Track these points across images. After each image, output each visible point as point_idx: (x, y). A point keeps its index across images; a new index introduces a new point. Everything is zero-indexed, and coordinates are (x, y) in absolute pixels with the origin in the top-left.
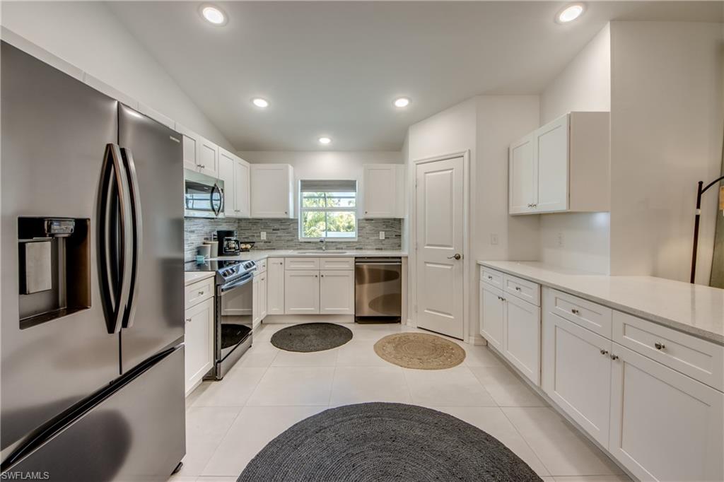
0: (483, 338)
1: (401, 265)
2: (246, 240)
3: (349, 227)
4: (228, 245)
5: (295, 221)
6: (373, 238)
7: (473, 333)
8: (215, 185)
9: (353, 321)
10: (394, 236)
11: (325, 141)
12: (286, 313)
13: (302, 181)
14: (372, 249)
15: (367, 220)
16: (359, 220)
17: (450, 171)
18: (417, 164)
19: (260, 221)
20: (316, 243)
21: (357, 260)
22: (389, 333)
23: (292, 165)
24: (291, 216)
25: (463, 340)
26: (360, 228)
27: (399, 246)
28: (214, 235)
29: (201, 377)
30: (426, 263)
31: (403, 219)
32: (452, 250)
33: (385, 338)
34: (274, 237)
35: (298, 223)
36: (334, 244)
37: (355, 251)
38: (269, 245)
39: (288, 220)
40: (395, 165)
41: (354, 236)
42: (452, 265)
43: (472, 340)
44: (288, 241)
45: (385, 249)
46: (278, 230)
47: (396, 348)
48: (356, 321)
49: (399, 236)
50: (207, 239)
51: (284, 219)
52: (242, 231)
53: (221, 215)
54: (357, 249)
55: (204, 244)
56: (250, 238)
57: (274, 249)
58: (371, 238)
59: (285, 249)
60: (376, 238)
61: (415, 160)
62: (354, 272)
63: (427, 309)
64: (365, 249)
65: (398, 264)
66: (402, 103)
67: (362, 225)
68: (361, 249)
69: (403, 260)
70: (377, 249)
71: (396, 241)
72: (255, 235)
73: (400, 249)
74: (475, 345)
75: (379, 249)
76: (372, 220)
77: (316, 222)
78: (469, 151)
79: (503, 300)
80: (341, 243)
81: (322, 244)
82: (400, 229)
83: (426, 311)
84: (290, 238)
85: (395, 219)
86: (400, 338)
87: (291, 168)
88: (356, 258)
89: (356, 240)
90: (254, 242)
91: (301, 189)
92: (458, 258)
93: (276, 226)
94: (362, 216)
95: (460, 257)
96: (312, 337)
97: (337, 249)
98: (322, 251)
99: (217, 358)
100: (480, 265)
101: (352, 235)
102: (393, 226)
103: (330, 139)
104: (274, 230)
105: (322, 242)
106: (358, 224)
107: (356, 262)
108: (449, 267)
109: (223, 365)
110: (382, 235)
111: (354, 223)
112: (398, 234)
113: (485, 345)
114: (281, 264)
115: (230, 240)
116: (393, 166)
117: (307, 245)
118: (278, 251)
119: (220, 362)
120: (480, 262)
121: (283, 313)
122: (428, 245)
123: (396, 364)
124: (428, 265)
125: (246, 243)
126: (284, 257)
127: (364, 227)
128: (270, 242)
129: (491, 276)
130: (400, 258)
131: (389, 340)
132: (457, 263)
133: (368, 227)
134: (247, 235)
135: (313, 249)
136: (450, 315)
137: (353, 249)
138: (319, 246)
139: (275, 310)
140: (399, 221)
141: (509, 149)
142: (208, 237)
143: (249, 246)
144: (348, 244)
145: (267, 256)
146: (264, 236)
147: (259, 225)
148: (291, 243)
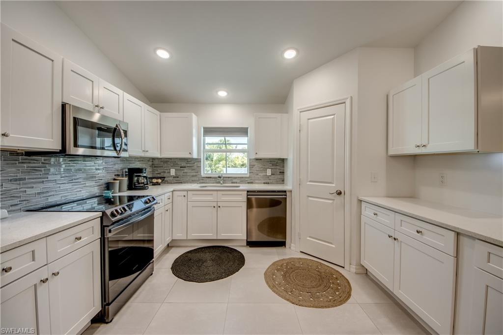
0: (363, 266)
1: (286, 198)
2: (159, 176)
3: (243, 165)
4: (138, 181)
5: (198, 160)
6: (262, 174)
7: (354, 262)
8: (117, 126)
9: (246, 245)
10: (279, 173)
11: (222, 94)
12: (189, 238)
13: (204, 128)
14: (261, 183)
15: (257, 159)
16: (250, 159)
17: (332, 117)
18: (300, 112)
19: (170, 160)
20: (215, 178)
21: (249, 193)
22: (276, 258)
23: (195, 114)
24: (195, 156)
25: (344, 267)
26: (251, 166)
27: (283, 181)
28: (126, 172)
29: (90, 320)
30: (309, 196)
31: (286, 159)
32: (334, 187)
33: (273, 264)
34: (181, 173)
35: (201, 161)
36: (230, 179)
37: (247, 185)
38: (177, 180)
39: (193, 159)
40: (280, 114)
41: (246, 173)
42: (334, 200)
43: (353, 269)
44: (193, 176)
45: (271, 183)
46: (185, 167)
47: (284, 276)
48: (247, 245)
49: (283, 173)
50: (118, 175)
51: (190, 158)
52: (155, 168)
53: (123, 154)
54: (249, 183)
55: (115, 179)
56: (162, 174)
57: (181, 183)
58: (260, 174)
59: (191, 183)
60: (265, 174)
61: (299, 108)
62: (246, 203)
63: (310, 237)
64: (255, 183)
65: (284, 196)
66: (290, 54)
67: (253, 164)
68: (252, 183)
69: (288, 194)
70: (264, 183)
71: (279, 177)
72: (166, 171)
73: (284, 183)
74: (356, 273)
75: (266, 183)
76: (261, 159)
77: (220, 161)
78: (351, 97)
79: (395, 239)
80: (235, 178)
81: (220, 179)
82: (284, 167)
83: (308, 238)
84: (195, 174)
85: (279, 159)
86: (287, 264)
87: (194, 117)
88: (248, 191)
89: (248, 176)
90: (164, 178)
91: (204, 134)
92: (339, 193)
93: (183, 164)
94: (254, 157)
95: (341, 193)
96: (209, 263)
97: (232, 183)
98: (219, 185)
99: (105, 301)
100: (361, 201)
101: (244, 171)
102: (278, 164)
103: (227, 92)
104: (181, 167)
105: (220, 177)
106: (250, 162)
107: (248, 195)
108: (331, 202)
109: (111, 308)
110: (269, 172)
111: (246, 161)
112: (282, 171)
113: (365, 273)
114: (184, 196)
115: (140, 176)
116: (279, 115)
117: (208, 180)
118: (184, 185)
119: (109, 304)
120: (361, 198)
121: (186, 238)
122: (310, 181)
123: (288, 300)
124: (310, 199)
125: (157, 178)
126: (187, 191)
127: (254, 165)
128: (178, 177)
129: (376, 213)
130: (285, 192)
131: (277, 266)
132: (339, 199)
133: (258, 165)
134: (160, 171)
135: (213, 183)
136: (331, 243)
137: (246, 183)
138: (218, 181)
139: (179, 236)
140: (283, 161)
141: (387, 96)
142: (120, 174)
143: (160, 181)
144: (242, 179)
145: (172, 190)
146: (173, 172)
147: (169, 163)
148: (194, 178)
